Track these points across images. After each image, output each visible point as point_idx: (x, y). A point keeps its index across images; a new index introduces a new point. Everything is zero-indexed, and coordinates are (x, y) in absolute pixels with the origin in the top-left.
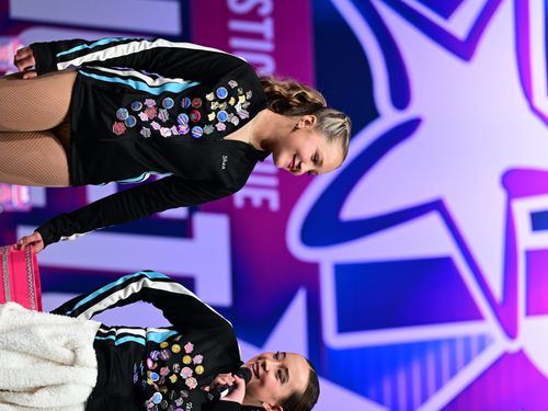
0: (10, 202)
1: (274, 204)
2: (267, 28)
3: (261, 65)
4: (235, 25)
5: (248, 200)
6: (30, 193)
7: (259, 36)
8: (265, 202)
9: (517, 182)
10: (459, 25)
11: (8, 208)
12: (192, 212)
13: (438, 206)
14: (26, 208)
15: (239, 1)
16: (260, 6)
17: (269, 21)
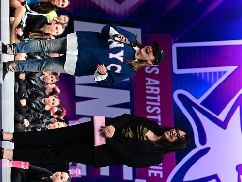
0: (75, 174)
1: (161, 176)
2: (159, 118)
4: (148, 117)
5: (153, 174)
6: (81, 172)
8: (158, 175)
10: (222, 117)
11: (74, 176)
14: (80, 176)
15: (150, 109)
16: (157, 110)
17: (159, 116)
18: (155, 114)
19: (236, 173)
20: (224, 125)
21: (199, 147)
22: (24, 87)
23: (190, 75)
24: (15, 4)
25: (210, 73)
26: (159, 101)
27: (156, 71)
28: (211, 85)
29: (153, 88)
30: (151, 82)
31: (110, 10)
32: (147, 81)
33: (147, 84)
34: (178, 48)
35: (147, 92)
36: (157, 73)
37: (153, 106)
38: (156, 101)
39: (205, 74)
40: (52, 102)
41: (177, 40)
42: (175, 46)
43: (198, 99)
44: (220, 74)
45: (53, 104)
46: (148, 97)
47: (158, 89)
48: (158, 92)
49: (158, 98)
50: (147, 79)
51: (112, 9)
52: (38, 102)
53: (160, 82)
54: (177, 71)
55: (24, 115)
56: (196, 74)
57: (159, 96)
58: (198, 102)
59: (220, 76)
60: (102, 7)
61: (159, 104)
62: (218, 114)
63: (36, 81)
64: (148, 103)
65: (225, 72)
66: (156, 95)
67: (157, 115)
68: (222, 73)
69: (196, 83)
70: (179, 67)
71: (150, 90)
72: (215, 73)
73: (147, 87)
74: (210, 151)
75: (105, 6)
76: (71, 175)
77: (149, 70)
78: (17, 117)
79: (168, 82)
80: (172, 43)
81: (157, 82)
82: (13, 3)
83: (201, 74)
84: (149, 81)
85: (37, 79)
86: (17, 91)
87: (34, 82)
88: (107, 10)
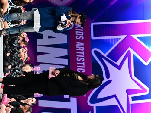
0: (37, 95)
1: (85, 96)
2: (84, 64)
3: (83, 70)
4: (78, 63)
7: (82, 65)
9: (129, 92)
10: (118, 63)
11: (37, 96)
12: (70, 97)
13: (115, 96)
14: (40, 96)
15: (78, 59)
16: (83, 60)
17: (84, 63)
18: (81, 62)
19: (126, 94)
20: (119, 67)
21: (106, 80)
22: (9, 47)
23: (101, 40)
24: (4, 1)
25: (112, 39)
26: (83, 54)
27: (82, 38)
28: (112, 46)
29: (80, 48)
30: (79, 44)
31: (56, 4)
32: (77, 44)
33: (77, 45)
34: (94, 26)
35: (77, 49)
36: (82, 39)
37: (80, 58)
38: (82, 55)
39: (109, 39)
40: (24, 55)
41: (94, 21)
42: (92, 24)
43: (105, 53)
44: (117, 40)
45: (24, 56)
46: (77, 52)
47: (83, 48)
48: (83, 50)
49: (83, 53)
50: (77, 42)
51: (58, 3)
52: (16, 56)
53: (84, 44)
54: (93, 38)
55: (9, 63)
56: (104, 40)
57: (83, 52)
58: (105, 55)
59: (117, 41)
60: (52, 2)
61: (83, 56)
62: (116, 62)
63: (15, 44)
64: (77, 56)
65: (120, 39)
66: (82, 51)
67: (82, 62)
68: (118, 39)
69: (104, 45)
70: (95, 36)
71: (79, 48)
72: (114, 39)
73: (77, 47)
74: (112, 82)
75: (53, 2)
76: (35, 96)
77: (78, 37)
78: (5, 64)
79: (89, 44)
80: (91, 22)
81: (83, 44)
82: (2, 1)
83: (106, 39)
84: (78, 44)
85: (16, 43)
86: (5, 49)
87: (14, 45)
88: (55, 4)
